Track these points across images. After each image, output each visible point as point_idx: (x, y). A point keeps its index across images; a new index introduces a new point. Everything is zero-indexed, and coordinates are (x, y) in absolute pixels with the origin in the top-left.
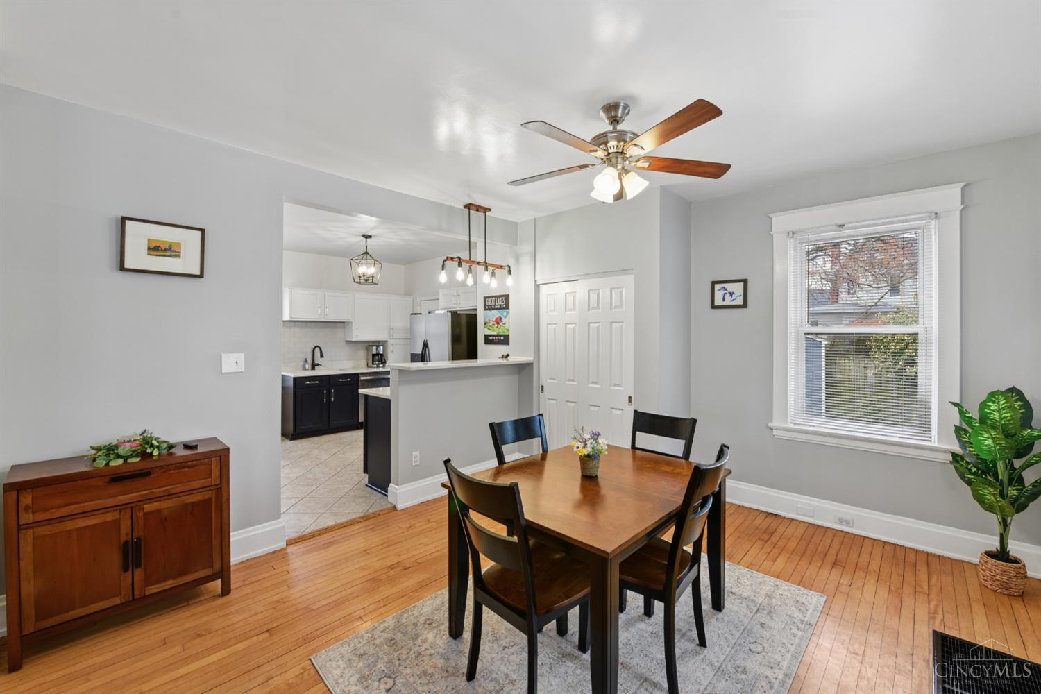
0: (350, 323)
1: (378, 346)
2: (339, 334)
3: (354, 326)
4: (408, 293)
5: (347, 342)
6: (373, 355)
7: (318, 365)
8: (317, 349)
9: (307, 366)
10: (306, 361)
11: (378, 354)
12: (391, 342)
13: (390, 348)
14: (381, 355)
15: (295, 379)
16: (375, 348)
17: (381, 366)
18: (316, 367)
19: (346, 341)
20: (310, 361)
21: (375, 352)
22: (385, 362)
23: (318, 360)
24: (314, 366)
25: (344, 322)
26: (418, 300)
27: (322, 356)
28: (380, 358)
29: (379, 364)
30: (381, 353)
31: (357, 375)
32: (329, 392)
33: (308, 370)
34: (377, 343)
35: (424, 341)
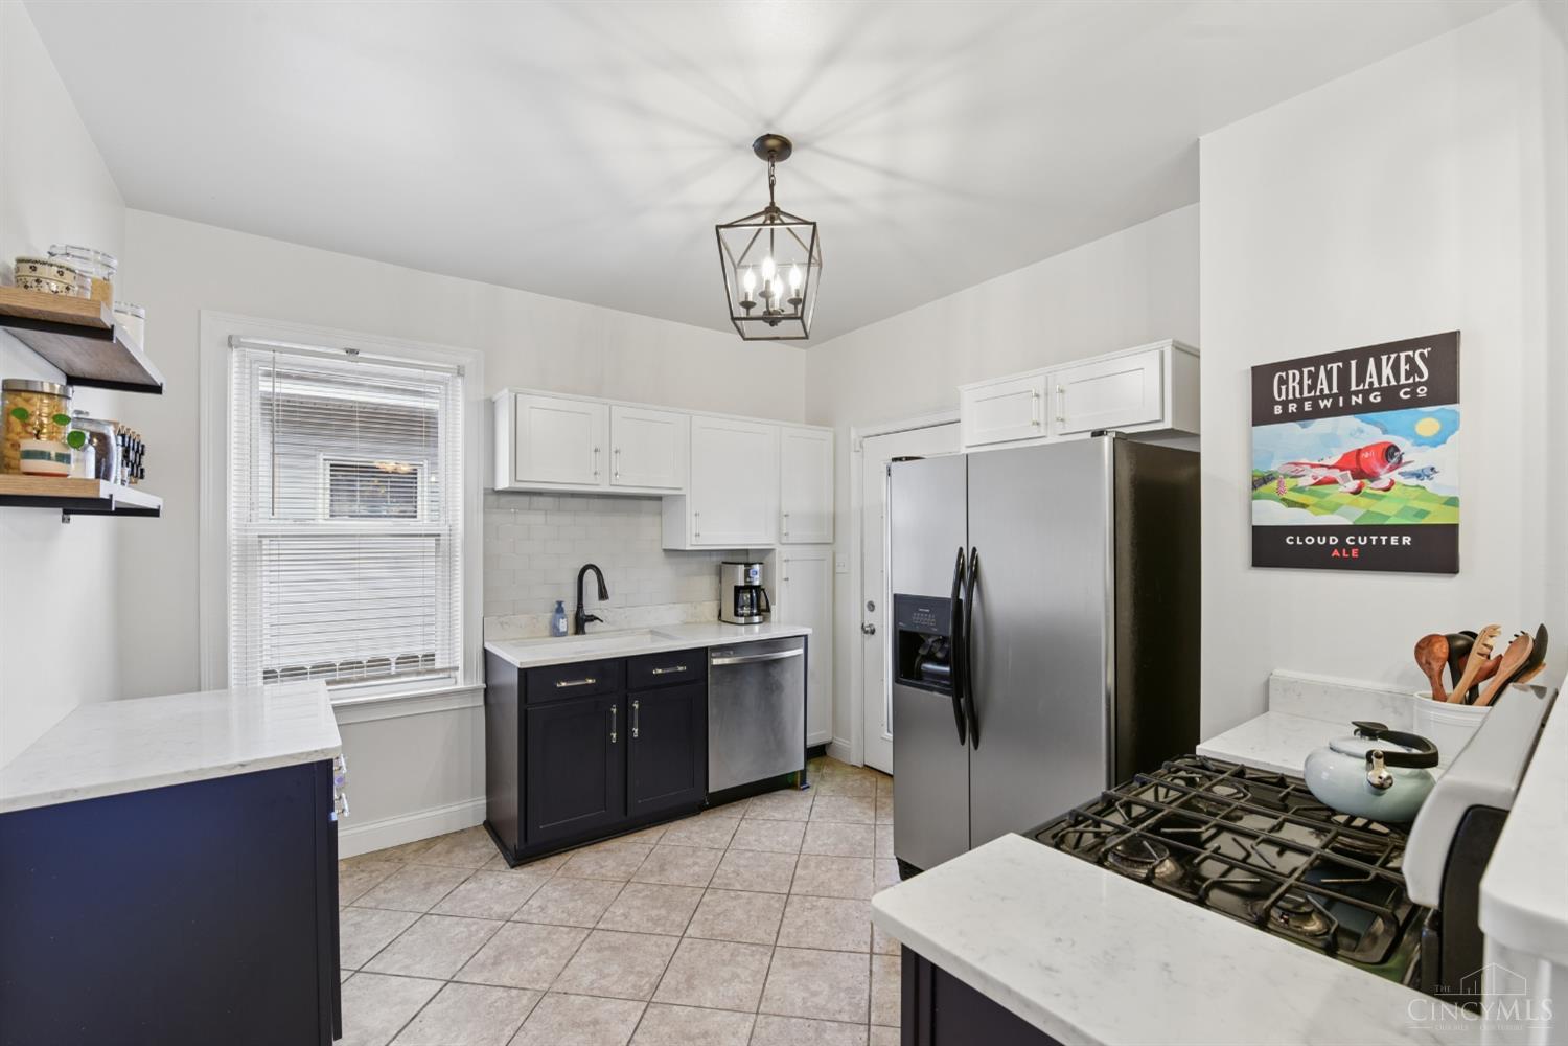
0: (678, 498)
1: (748, 565)
2: (647, 531)
3: (691, 507)
4: (820, 418)
5: (670, 553)
6: (738, 590)
7: (592, 618)
8: (590, 575)
9: (563, 625)
10: (560, 609)
11: (749, 588)
12: (781, 553)
13: (780, 571)
14: (758, 588)
15: (525, 674)
16: (742, 568)
17: (756, 619)
18: (588, 627)
19: (665, 550)
20: (570, 608)
21: (741, 583)
22: (768, 610)
23: (592, 605)
24: (581, 623)
25: (659, 498)
26: (853, 435)
27: (603, 594)
28: (752, 600)
29: (751, 615)
30: (757, 583)
31: (702, 654)
32: (625, 709)
33: (564, 634)
34: (745, 558)
35: (961, 549)
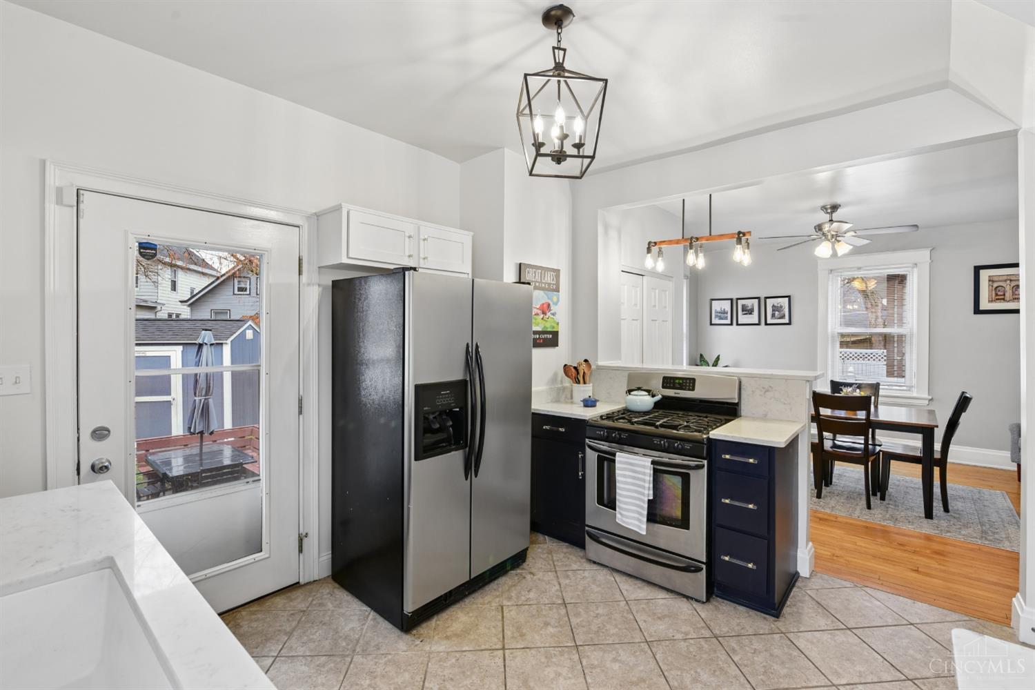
35: (468, 344)
